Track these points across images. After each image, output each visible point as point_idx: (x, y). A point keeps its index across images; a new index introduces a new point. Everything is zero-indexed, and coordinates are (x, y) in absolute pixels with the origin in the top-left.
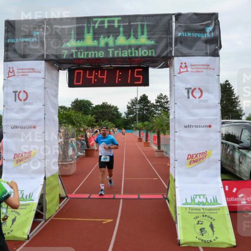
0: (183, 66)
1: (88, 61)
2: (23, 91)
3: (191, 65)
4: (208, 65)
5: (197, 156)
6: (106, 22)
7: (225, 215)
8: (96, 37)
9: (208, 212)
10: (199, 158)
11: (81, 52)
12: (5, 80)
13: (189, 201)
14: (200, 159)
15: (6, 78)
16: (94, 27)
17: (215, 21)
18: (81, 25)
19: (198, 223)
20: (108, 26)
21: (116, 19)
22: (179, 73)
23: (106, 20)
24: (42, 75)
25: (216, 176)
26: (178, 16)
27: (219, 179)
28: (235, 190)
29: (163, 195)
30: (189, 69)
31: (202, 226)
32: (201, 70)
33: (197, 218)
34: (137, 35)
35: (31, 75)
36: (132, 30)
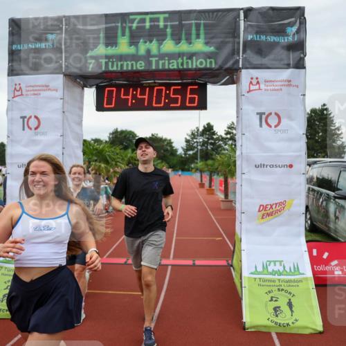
0: (254, 81)
1: (123, 74)
2: (33, 117)
3: (266, 81)
4: (290, 81)
5: (271, 207)
6: (148, 20)
7: (308, 289)
8: (133, 41)
9: (285, 284)
10: (274, 209)
11: (113, 63)
12: (9, 101)
13: (260, 269)
14: (276, 212)
15: (11, 99)
16: (130, 28)
17: (300, 19)
18: (113, 25)
19: (271, 300)
20: (151, 26)
21: (162, 17)
22: (248, 92)
23: (148, 17)
24: (59, 94)
25: (298, 235)
26: (248, 11)
27: (303, 240)
28: (326, 255)
29: (227, 261)
30: (262, 86)
31: (276, 304)
32: (279, 87)
33: (270, 292)
34: (191, 39)
35: (44, 94)
36: (184, 32)
